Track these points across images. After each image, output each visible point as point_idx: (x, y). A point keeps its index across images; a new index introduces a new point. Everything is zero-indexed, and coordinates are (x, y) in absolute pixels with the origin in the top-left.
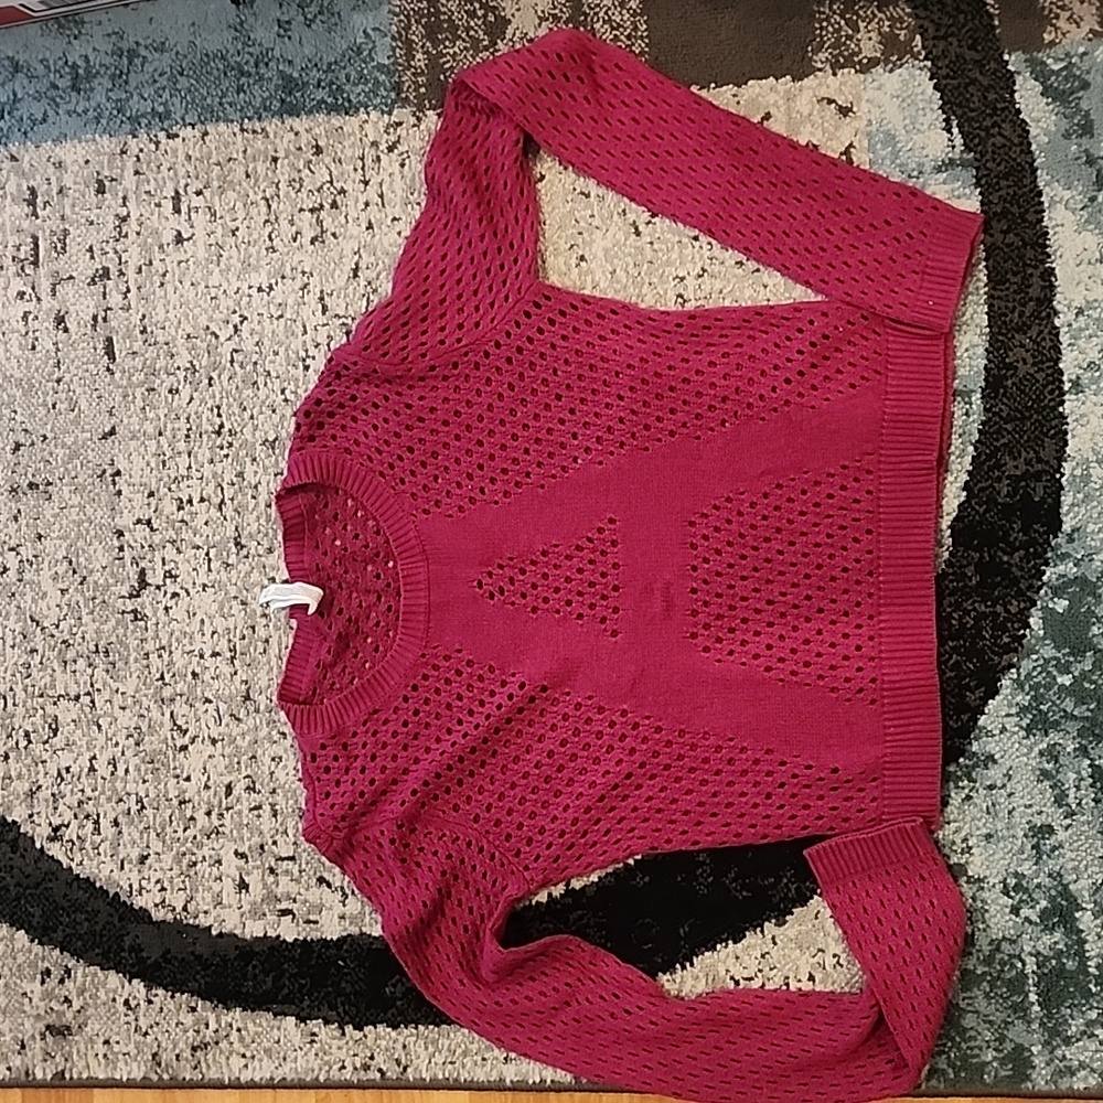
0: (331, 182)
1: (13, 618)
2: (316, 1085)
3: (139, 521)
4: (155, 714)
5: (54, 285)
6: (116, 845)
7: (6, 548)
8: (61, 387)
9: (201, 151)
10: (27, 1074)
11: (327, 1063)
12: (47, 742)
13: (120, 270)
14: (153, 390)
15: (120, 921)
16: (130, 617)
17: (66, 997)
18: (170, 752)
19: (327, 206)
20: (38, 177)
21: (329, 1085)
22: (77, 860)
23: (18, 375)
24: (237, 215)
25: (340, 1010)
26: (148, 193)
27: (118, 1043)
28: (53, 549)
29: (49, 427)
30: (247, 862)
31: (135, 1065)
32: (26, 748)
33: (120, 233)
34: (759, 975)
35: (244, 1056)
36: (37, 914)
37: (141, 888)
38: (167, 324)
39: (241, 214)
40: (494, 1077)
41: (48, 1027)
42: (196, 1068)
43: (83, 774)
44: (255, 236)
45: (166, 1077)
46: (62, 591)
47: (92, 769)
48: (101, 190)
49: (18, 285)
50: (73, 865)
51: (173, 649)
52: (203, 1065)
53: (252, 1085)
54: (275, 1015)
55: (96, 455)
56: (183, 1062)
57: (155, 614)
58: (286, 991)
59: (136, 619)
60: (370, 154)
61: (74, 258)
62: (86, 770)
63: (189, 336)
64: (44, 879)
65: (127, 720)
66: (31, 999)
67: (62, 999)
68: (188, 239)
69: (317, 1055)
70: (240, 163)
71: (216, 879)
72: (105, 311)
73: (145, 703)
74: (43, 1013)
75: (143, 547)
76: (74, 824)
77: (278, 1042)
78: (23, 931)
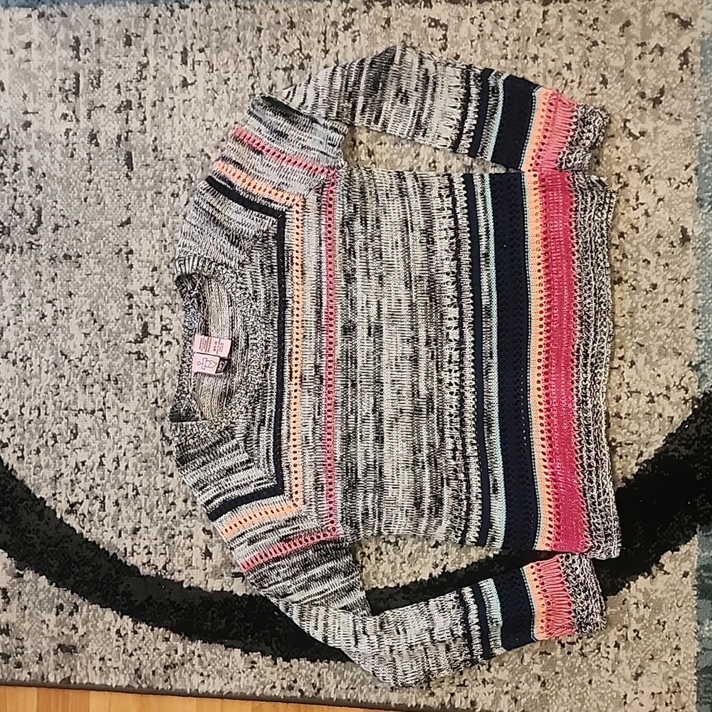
0: (300, 50)
1: (48, 352)
2: (253, 698)
3: (145, 288)
4: (150, 427)
5: (90, 111)
6: (116, 519)
7: (45, 301)
8: (91, 186)
9: (204, 20)
10: (43, 677)
11: (262, 683)
12: (68, 442)
13: (140, 104)
14: (160, 193)
15: (116, 574)
16: (135, 357)
17: (74, 626)
18: (159, 455)
19: (296, 67)
20: (82, 30)
21: (263, 699)
22: (87, 528)
23: (59, 175)
24: (230, 69)
25: (274, 646)
26: (163, 47)
27: (110, 660)
28: (80, 304)
29: (81, 215)
30: (211, 537)
31: (122, 677)
32: (53, 446)
33: (141, 76)
34: (580, 641)
35: (202, 674)
36: (55, 565)
37: (133, 551)
38: (173, 146)
39: (232, 68)
40: (383, 700)
41: (60, 646)
42: (167, 681)
43: (95, 467)
44: (242, 85)
45: (144, 686)
46: (85, 334)
47: (101, 464)
48: (128, 43)
49: (62, 109)
50: (84, 532)
51: (165, 382)
52: (172, 679)
53: (206, 695)
54: (226, 647)
55: (116, 237)
56: (157, 677)
57: (153, 355)
58: (235, 630)
59: (139, 358)
60: (330, 30)
61: (106, 92)
62: (97, 464)
63: (188, 155)
64: (62, 541)
65: (128, 430)
66: (48, 625)
67: (71, 627)
68: (192, 84)
69: (255, 677)
70: (233, 30)
71: (188, 548)
72: (127, 133)
73: (143, 419)
74: (56, 636)
75: (147, 307)
76: (86, 502)
77: (227, 666)
78: (44, 577)
